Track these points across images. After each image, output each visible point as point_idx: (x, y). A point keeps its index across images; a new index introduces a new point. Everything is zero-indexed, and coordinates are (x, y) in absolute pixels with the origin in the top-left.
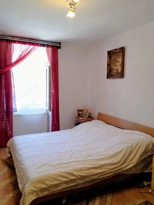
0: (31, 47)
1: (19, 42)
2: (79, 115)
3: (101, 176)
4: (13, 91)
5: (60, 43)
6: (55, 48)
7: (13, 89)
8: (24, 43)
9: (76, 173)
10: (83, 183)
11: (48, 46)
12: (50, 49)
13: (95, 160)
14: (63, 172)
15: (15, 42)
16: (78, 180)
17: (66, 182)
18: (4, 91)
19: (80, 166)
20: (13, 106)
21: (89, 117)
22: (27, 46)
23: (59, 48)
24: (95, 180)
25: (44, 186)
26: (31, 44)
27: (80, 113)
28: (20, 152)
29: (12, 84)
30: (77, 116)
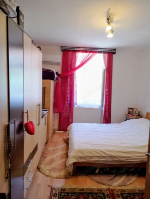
0: (91, 54)
1: (82, 51)
2: (129, 113)
3: (128, 159)
4: (75, 89)
5: (115, 49)
6: (110, 53)
7: (75, 87)
8: (86, 52)
9: (107, 153)
10: (112, 161)
11: (104, 53)
12: (106, 55)
13: (125, 147)
14: (97, 150)
15: (79, 51)
16: (108, 158)
17: (98, 157)
18: (69, 89)
19: (111, 149)
20: (75, 101)
21: (139, 115)
22: (87, 54)
23: (114, 53)
24: (122, 161)
25: (82, 155)
26: (90, 52)
27: (131, 110)
28: (73, 133)
29: (75, 83)
30: (127, 113)
